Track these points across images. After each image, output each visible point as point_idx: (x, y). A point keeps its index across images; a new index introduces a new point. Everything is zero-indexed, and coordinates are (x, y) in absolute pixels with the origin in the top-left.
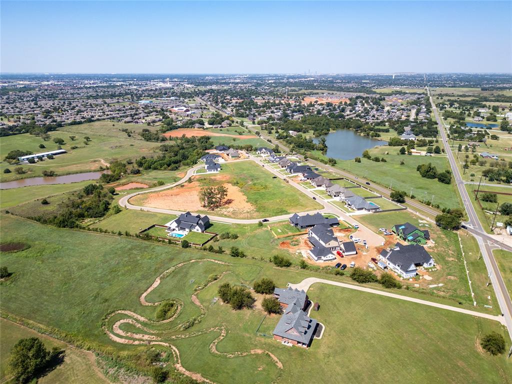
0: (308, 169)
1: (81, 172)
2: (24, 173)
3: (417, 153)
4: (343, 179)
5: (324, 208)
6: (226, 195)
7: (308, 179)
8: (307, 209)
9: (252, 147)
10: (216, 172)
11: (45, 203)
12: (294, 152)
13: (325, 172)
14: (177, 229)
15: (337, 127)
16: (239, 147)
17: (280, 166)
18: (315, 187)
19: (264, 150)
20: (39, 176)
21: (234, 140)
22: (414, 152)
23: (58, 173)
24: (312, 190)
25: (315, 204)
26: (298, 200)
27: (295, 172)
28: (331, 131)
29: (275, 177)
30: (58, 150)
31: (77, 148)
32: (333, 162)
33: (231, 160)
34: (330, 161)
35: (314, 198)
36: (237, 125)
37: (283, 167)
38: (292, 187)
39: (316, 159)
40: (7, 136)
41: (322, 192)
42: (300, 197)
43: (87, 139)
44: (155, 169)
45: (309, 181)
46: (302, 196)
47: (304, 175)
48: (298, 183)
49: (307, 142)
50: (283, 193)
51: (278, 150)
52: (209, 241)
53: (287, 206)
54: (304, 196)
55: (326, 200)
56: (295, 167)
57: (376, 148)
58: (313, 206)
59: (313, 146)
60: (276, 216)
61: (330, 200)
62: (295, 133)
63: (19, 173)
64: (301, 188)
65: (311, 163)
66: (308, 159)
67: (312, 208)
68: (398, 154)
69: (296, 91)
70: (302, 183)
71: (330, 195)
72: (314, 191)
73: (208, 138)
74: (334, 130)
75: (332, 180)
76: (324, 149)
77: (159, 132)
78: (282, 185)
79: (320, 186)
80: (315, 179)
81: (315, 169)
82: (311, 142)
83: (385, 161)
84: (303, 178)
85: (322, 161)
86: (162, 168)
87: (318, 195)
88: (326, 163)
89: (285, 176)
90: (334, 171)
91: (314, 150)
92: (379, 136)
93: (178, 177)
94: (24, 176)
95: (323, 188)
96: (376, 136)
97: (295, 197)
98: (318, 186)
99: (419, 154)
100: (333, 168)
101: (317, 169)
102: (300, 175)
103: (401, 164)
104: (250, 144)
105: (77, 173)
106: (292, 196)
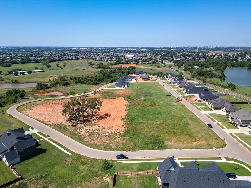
0: (205, 90)
2: (3, 80)
4: (247, 103)
5: (224, 145)
7: (204, 100)
8: (196, 143)
9: (162, 74)
10: (122, 88)
12: (195, 78)
13: (224, 95)
15: (233, 66)
17: (178, 86)
18: (211, 110)
19: (169, 75)
20: (9, 83)
21: (152, 70)
24: (207, 113)
25: (211, 136)
26: (186, 126)
27: (191, 92)
28: (228, 68)
29: (169, 96)
30: (41, 70)
32: (232, 87)
33: (141, 81)
34: (229, 86)
35: (209, 125)
36: (159, 63)
37: (181, 88)
38: (183, 106)
39: (214, 84)
41: (221, 118)
42: (189, 121)
43: (64, 66)
45: (204, 102)
46: (192, 120)
47: (200, 95)
48: (192, 104)
49: (207, 71)
50: (170, 113)
51: (181, 76)
53: (167, 133)
54: (195, 119)
55: (228, 131)
56: (192, 88)
58: (206, 140)
59: (213, 74)
60: (143, 148)
61: (234, 131)
62: (198, 67)
64: (194, 109)
65: (209, 86)
66: (206, 83)
67: (205, 143)
70: (196, 104)
71: (234, 124)
72: (210, 114)
74: (230, 67)
75: (233, 103)
76: (222, 77)
77: (109, 65)
78: (174, 103)
79: (219, 109)
80: (212, 101)
81: (213, 91)
82: (210, 72)
84: (198, 99)
85: (220, 85)
86: (87, 83)
87: (215, 121)
88: (225, 87)
89: (180, 95)
90: (234, 95)
91: (213, 77)
93: (91, 90)
95: (222, 112)
97: (183, 121)
98: (216, 109)
100: (232, 92)
101: (215, 92)
102: (196, 95)
104: (162, 72)
106: (180, 118)
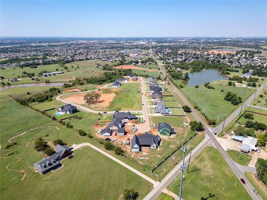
0: (160, 89)
1: (61, 82)
2: (39, 80)
3: (239, 85)
4: (173, 96)
6: (99, 98)
9: (148, 76)
11: (28, 94)
12: (167, 80)
13: (168, 92)
14: (61, 111)
16: (142, 75)
17: (149, 86)
18: (151, 99)
19: (151, 77)
20: (44, 82)
21: (144, 71)
22: (237, 85)
23: (52, 82)
24: (148, 100)
25: (140, 107)
27: (152, 90)
29: (139, 92)
30: (61, 71)
31: (70, 71)
32: (181, 87)
33: (131, 81)
35: (143, 104)
36: (154, 64)
40: (49, 64)
41: (151, 102)
42: (137, 103)
44: (92, 83)
46: (139, 103)
48: (146, 96)
50: (132, 100)
51: (160, 78)
52: (67, 118)
55: (148, 106)
57: (218, 81)
58: (137, 108)
59: (179, 77)
61: (150, 106)
62: (180, 70)
63: (37, 81)
64: (144, 99)
65: (170, 86)
66: (170, 84)
67: (135, 109)
68: (227, 85)
69: (211, 47)
70: (148, 96)
71: (153, 104)
73: (131, 70)
74: (206, 69)
77: (113, 66)
78: (138, 96)
79: (155, 98)
80: (154, 95)
83: (214, 89)
84: (151, 94)
87: (147, 103)
89: (145, 92)
90: (175, 92)
91: (180, 79)
92: (229, 74)
93: (97, 88)
94: (38, 82)
95: (154, 100)
96: (227, 74)
97: (134, 103)
98: (153, 98)
99: (240, 86)
100: (177, 90)
101: (166, 90)
103: (221, 91)
104: (147, 74)
105: (59, 82)
